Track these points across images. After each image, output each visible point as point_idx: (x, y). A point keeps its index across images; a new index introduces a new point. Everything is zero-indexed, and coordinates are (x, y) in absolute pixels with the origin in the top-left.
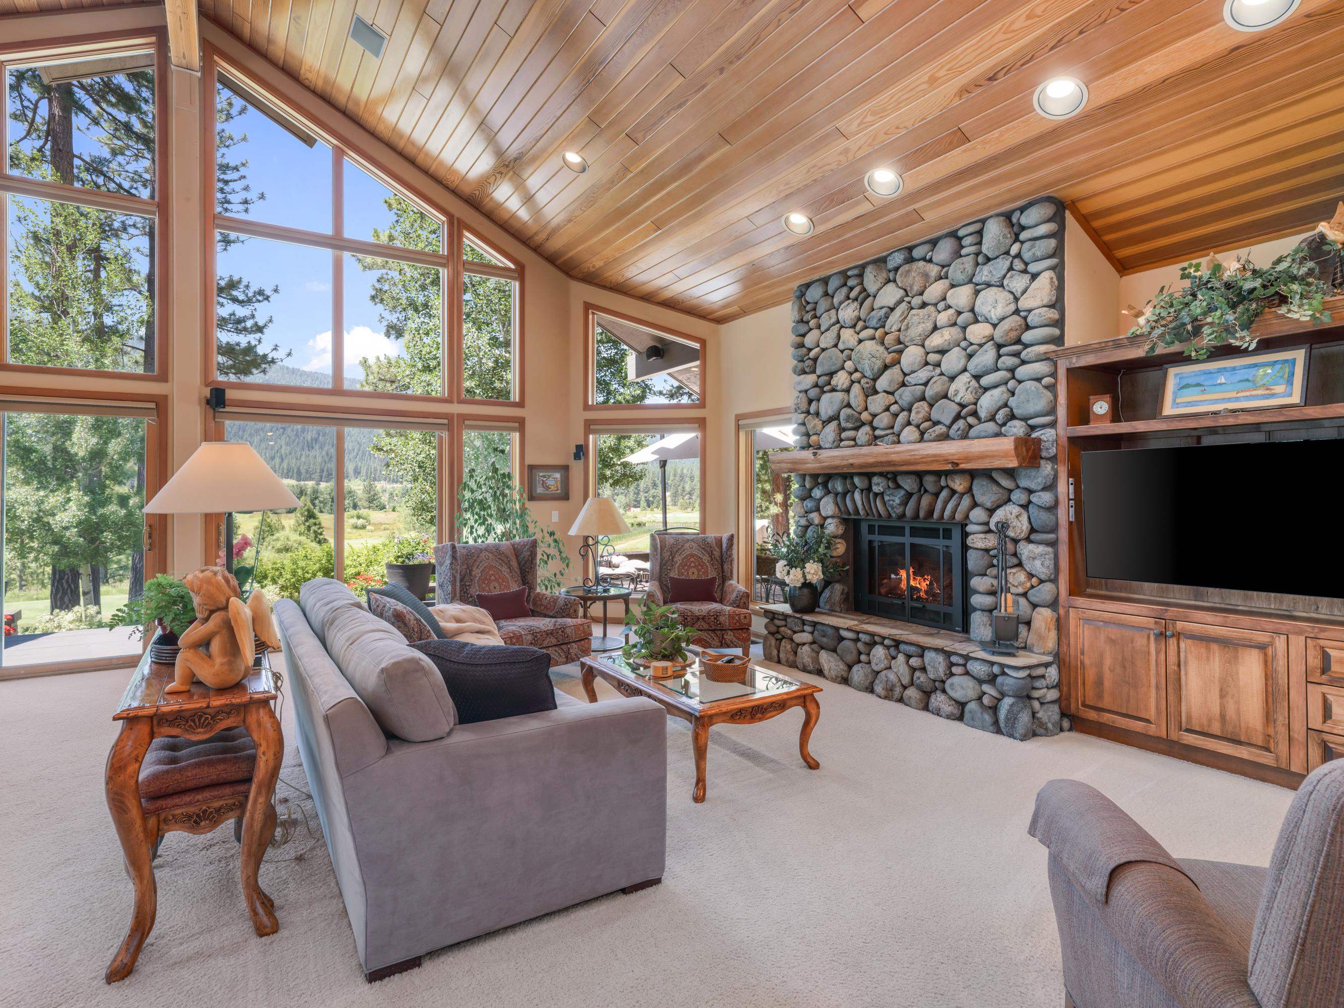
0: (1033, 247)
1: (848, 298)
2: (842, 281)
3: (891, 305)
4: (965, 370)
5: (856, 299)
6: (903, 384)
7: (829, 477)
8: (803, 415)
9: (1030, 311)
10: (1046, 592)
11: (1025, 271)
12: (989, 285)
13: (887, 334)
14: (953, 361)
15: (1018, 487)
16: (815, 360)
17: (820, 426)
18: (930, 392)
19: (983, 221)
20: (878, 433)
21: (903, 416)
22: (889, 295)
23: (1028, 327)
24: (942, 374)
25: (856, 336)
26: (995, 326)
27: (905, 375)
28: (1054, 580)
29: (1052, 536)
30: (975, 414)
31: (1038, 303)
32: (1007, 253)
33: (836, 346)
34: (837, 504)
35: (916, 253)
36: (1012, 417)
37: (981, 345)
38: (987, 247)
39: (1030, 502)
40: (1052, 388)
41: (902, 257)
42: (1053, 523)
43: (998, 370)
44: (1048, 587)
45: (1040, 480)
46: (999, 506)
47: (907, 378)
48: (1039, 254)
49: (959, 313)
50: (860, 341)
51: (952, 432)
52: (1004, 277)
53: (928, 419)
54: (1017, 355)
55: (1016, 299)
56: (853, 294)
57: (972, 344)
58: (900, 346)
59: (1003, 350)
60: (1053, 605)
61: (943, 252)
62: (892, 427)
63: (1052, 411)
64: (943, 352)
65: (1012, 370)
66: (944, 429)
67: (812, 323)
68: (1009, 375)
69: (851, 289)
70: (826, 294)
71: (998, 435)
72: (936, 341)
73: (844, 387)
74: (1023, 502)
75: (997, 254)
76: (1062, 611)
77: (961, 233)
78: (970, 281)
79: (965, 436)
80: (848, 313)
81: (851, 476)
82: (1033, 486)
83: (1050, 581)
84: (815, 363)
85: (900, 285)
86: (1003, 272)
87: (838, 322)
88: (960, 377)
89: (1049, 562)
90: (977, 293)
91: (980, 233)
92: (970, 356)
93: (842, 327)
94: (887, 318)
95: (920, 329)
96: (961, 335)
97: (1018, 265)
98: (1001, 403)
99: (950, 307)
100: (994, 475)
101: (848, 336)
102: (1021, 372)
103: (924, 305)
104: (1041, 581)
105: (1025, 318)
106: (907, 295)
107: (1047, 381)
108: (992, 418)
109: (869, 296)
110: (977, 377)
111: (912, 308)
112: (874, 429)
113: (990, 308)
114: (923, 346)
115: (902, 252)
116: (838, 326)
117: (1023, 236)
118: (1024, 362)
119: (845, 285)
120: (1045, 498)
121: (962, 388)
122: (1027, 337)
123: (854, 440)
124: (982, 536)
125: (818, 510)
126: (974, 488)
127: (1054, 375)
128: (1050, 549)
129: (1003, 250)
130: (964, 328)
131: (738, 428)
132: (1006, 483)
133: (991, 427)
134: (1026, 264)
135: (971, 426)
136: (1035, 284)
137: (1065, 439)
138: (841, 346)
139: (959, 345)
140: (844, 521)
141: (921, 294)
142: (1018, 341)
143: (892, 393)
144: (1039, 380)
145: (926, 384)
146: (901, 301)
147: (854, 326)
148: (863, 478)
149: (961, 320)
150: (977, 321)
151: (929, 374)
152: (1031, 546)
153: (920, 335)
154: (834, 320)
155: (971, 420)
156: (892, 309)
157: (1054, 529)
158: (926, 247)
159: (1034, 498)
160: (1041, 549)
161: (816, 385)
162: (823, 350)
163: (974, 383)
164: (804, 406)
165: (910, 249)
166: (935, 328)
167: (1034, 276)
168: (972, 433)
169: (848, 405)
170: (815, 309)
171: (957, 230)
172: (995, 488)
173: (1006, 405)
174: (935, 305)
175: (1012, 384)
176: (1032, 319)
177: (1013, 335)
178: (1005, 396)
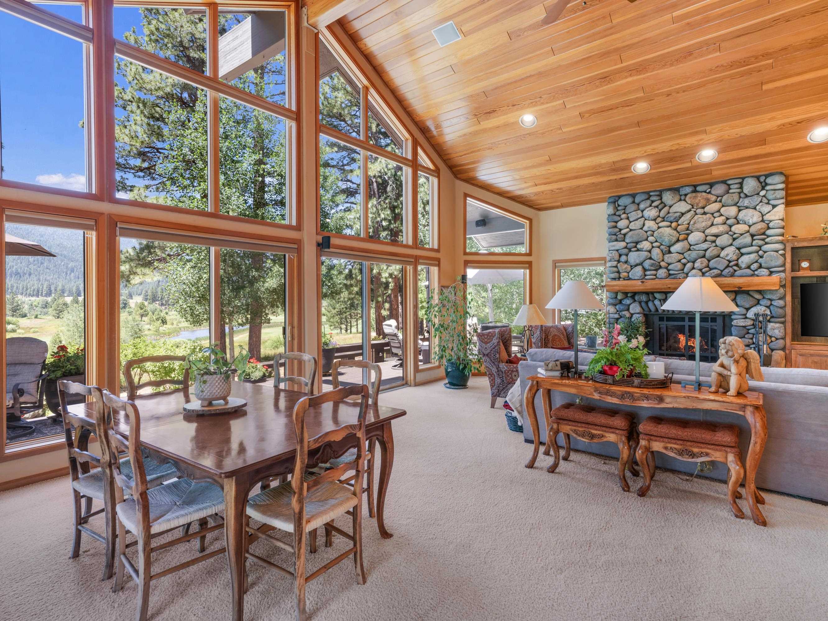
0: (774, 193)
1: (651, 206)
2: (647, 197)
3: (683, 211)
4: (731, 245)
5: (657, 207)
6: (689, 250)
7: (635, 294)
8: (616, 263)
9: (771, 221)
10: (781, 343)
11: (768, 203)
12: (747, 208)
13: (679, 225)
14: (724, 240)
15: (764, 298)
16: (625, 235)
17: (629, 268)
18: (708, 254)
19: (743, 179)
20: (671, 272)
21: (689, 265)
22: (682, 207)
23: (769, 228)
24: (716, 246)
25: (657, 225)
26: (750, 226)
27: (691, 245)
28: (784, 338)
29: (783, 319)
30: (737, 265)
31: (777, 218)
32: (758, 194)
33: (642, 229)
34: (641, 307)
35: (699, 188)
36: (760, 267)
37: (742, 235)
38: (746, 190)
39: (771, 304)
40: (784, 255)
41: (691, 189)
42: (784, 314)
43: (752, 245)
44: (781, 342)
45: (778, 295)
46: (752, 307)
47: (692, 247)
48: (778, 196)
49: (727, 219)
50: (659, 228)
51: (724, 273)
52: (758, 205)
53: (708, 266)
54: (763, 240)
55: (763, 216)
56: (655, 204)
57: (735, 233)
58: (689, 231)
59: (755, 238)
60: (783, 349)
61: (719, 189)
62: (683, 270)
63: (784, 265)
64: (717, 236)
65: (760, 247)
66: (719, 272)
67: (623, 216)
68: (759, 249)
69: (653, 202)
70: (634, 202)
71: (752, 275)
72: (714, 230)
73: (648, 249)
74: (768, 305)
75: (753, 194)
76: (787, 352)
77: (729, 182)
78: (735, 205)
79: (732, 275)
80: (651, 213)
81: (653, 293)
82: (774, 298)
83: (782, 339)
84: (625, 236)
85: (689, 202)
86: (757, 203)
87: (643, 217)
88: (728, 248)
89: (782, 331)
90: (740, 211)
91: (741, 184)
92: (734, 239)
93: (646, 219)
94: (680, 218)
95: (704, 224)
96: (729, 229)
97: (765, 200)
98: (755, 261)
99: (721, 215)
100: (751, 293)
101: (650, 224)
102: (765, 248)
103: (705, 213)
104: (777, 339)
105: (768, 224)
106: (693, 208)
107: (781, 252)
108: (749, 267)
109: (665, 206)
110: (739, 249)
111: (696, 214)
112: (669, 270)
113: (749, 218)
114: (704, 232)
115: (691, 187)
116: (643, 219)
117: (768, 188)
118: (766, 243)
119: (648, 199)
120: (781, 303)
121: (730, 253)
122: (769, 232)
123: (655, 275)
124: (744, 320)
125: (628, 310)
126: (737, 298)
127: (784, 249)
128: (782, 325)
129: (756, 193)
130: (730, 226)
131: (555, 267)
132: (758, 296)
133: (748, 271)
134: (769, 200)
135: (735, 271)
136: (775, 209)
137: (790, 278)
138: (645, 228)
139: (728, 233)
140: (646, 315)
141: (703, 208)
142: (764, 234)
143: (683, 254)
144: (777, 251)
145: (706, 250)
146: (690, 211)
147: (655, 220)
148: (662, 294)
149: (729, 222)
150: (738, 223)
151: (708, 246)
152: (772, 324)
153: (704, 227)
154: (640, 215)
155: (735, 268)
156: (683, 214)
157: (784, 316)
158: (708, 186)
159: (773, 303)
160: (778, 325)
161: (626, 248)
162: (631, 230)
163: (737, 251)
164: (617, 257)
165: (695, 186)
166: (712, 225)
167: (774, 206)
168: (737, 273)
169: (650, 258)
170: (624, 209)
171: (726, 181)
172: (751, 298)
173: (756, 262)
174: (713, 214)
175: (761, 253)
176: (771, 225)
177: (762, 231)
178: (757, 258)
